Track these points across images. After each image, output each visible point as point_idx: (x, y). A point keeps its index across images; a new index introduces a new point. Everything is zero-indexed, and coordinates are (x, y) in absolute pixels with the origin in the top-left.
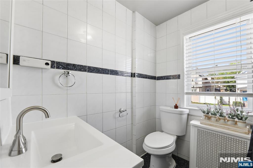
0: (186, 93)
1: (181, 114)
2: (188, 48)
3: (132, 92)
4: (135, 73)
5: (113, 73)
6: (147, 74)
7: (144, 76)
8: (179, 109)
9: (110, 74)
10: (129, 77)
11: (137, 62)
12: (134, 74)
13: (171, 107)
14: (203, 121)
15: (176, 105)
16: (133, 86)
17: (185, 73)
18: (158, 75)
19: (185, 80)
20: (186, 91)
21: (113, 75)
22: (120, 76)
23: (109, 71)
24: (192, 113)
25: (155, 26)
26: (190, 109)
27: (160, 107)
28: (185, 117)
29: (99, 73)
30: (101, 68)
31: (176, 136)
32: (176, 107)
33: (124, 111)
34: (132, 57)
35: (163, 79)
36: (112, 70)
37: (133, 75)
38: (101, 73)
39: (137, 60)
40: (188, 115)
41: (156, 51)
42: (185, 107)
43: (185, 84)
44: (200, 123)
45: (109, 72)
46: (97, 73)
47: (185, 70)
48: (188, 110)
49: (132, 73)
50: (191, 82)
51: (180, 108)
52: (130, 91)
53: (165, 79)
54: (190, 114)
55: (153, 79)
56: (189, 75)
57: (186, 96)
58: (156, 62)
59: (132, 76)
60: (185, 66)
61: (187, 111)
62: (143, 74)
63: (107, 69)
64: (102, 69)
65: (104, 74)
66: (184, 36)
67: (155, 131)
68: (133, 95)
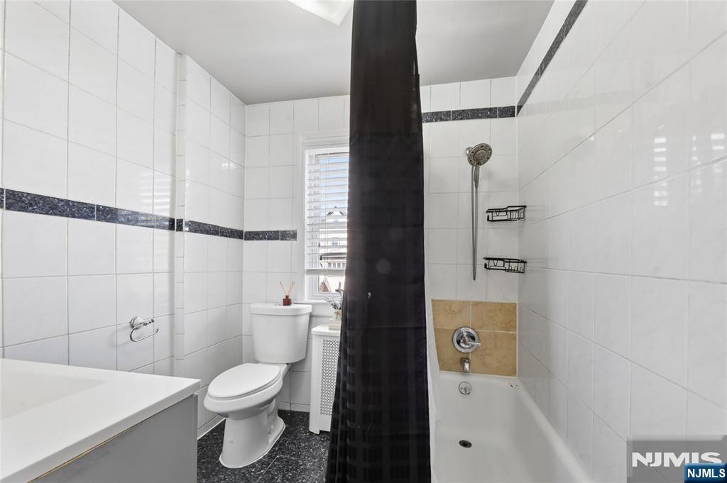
0: (308, 270)
1: (296, 315)
2: (313, 176)
3: (171, 272)
4: (182, 220)
5: (109, 216)
6: (217, 225)
7: (208, 229)
8: (293, 306)
9: (99, 219)
10: (164, 228)
11: (187, 193)
12: (180, 221)
13: (276, 304)
14: (333, 325)
15: (287, 297)
16: (175, 255)
17: (307, 228)
18: (248, 228)
19: (307, 243)
20: (307, 267)
21: (107, 221)
22: (134, 225)
23: (94, 208)
24: (318, 312)
25: (242, 103)
26: (313, 305)
27: (252, 306)
28: (305, 319)
29: (55, 214)
30: (62, 200)
31: (286, 365)
32: (287, 302)
33: (146, 324)
34: (173, 176)
35: (261, 239)
36: (103, 207)
37: (174, 225)
38: (62, 215)
39: (187, 185)
40: (311, 316)
41: (244, 168)
42: (306, 300)
43: (307, 251)
44: (328, 328)
45: (92, 212)
46: (47, 213)
47: (307, 221)
48: (310, 306)
49: (172, 221)
50: (315, 248)
51: (295, 303)
52: (166, 267)
53: (265, 239)
54: (315, 313)
55: (234, 237)
56: (314, 234)
57: (307, 278)
58: (244, 195)
59: (171, 227)
60: (307, 214)
61: (308, 309)
62: (206, 224)
63: (86, 204)
64: (67, 202)
65: (74, 217)
66: (305, 149)
67: (242, 363)
68: (175, 278)
